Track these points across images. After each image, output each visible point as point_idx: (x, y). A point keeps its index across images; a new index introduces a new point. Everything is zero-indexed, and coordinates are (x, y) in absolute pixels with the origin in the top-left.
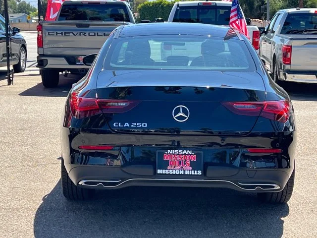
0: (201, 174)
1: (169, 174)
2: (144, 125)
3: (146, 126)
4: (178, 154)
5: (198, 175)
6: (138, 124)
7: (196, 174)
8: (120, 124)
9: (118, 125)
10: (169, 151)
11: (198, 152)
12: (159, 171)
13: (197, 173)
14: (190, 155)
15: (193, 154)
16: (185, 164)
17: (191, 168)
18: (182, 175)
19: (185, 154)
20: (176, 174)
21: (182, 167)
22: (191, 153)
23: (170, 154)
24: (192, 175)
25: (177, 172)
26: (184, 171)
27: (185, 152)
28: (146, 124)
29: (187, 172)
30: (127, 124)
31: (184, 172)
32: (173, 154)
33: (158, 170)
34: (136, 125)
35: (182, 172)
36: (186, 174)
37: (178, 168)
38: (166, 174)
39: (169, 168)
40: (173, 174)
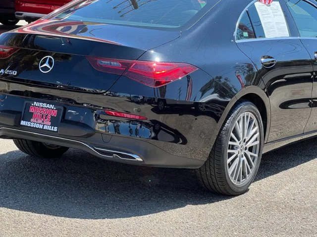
0: (56, 130)
1: (30, 127)
3: (16, 74)
4: (42, 108)
5: (54, 131)
7: (52, 130)
10: (35, 103)
11: (59, 107)
12: (23, 123)
13: (54, 129)
14: (52, 109)
15: (55, 108)
16: (46, 118)
17: (50, 123)
18: (40, 129)
19: (48, 108)
20: (36, 128)
21: (43, 122)
22: (53, 108)
23: (35, 106)
24: (49, 130)
25: (37, 126)
26: (44, 125)
27: (48, 106)
28: (16, 72)
29: (46, 127)
30: (2, 71)
31: (43, 127)
32: (39, 107)
33: (22, 121)
34: (9, 72)
35: (41, 127)
36: (44, 128)
37: (40, 121)
38: (27, 126)
39: (32, 120)
40: (33, 127)
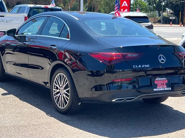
0: (171, 89)
1: (158, 91)
2: (148, 66)
3: (149, 66)
4: (160, 80)
6: (145, 65)
7: (169, 89)
8: (136, 66)
9: (135, 66)
10: (157, 79)
11: (168, 78)
12: (155, 90)
16: (163, 85)
17: (166, 87)
18: (163, 90)
19: (163, 80)
20: (161, 91)
22: (165, 79)
24: (167, 90)
25: (161, 89)
26: (164, 88)
27: (163, 79)
29: (165, 89)
30: (140, 66)
34: (144, 66)
35: (163, 89)
37: (161, 87)
38: (157, 91)
39: (158, 87)
40: (160, 91)
